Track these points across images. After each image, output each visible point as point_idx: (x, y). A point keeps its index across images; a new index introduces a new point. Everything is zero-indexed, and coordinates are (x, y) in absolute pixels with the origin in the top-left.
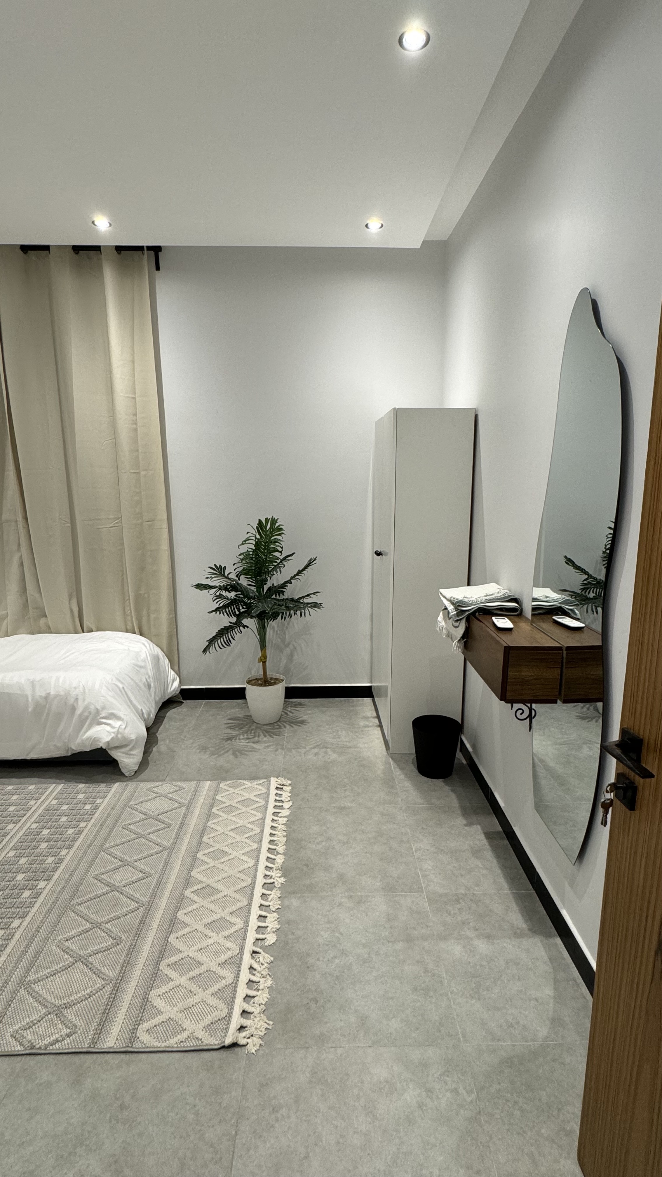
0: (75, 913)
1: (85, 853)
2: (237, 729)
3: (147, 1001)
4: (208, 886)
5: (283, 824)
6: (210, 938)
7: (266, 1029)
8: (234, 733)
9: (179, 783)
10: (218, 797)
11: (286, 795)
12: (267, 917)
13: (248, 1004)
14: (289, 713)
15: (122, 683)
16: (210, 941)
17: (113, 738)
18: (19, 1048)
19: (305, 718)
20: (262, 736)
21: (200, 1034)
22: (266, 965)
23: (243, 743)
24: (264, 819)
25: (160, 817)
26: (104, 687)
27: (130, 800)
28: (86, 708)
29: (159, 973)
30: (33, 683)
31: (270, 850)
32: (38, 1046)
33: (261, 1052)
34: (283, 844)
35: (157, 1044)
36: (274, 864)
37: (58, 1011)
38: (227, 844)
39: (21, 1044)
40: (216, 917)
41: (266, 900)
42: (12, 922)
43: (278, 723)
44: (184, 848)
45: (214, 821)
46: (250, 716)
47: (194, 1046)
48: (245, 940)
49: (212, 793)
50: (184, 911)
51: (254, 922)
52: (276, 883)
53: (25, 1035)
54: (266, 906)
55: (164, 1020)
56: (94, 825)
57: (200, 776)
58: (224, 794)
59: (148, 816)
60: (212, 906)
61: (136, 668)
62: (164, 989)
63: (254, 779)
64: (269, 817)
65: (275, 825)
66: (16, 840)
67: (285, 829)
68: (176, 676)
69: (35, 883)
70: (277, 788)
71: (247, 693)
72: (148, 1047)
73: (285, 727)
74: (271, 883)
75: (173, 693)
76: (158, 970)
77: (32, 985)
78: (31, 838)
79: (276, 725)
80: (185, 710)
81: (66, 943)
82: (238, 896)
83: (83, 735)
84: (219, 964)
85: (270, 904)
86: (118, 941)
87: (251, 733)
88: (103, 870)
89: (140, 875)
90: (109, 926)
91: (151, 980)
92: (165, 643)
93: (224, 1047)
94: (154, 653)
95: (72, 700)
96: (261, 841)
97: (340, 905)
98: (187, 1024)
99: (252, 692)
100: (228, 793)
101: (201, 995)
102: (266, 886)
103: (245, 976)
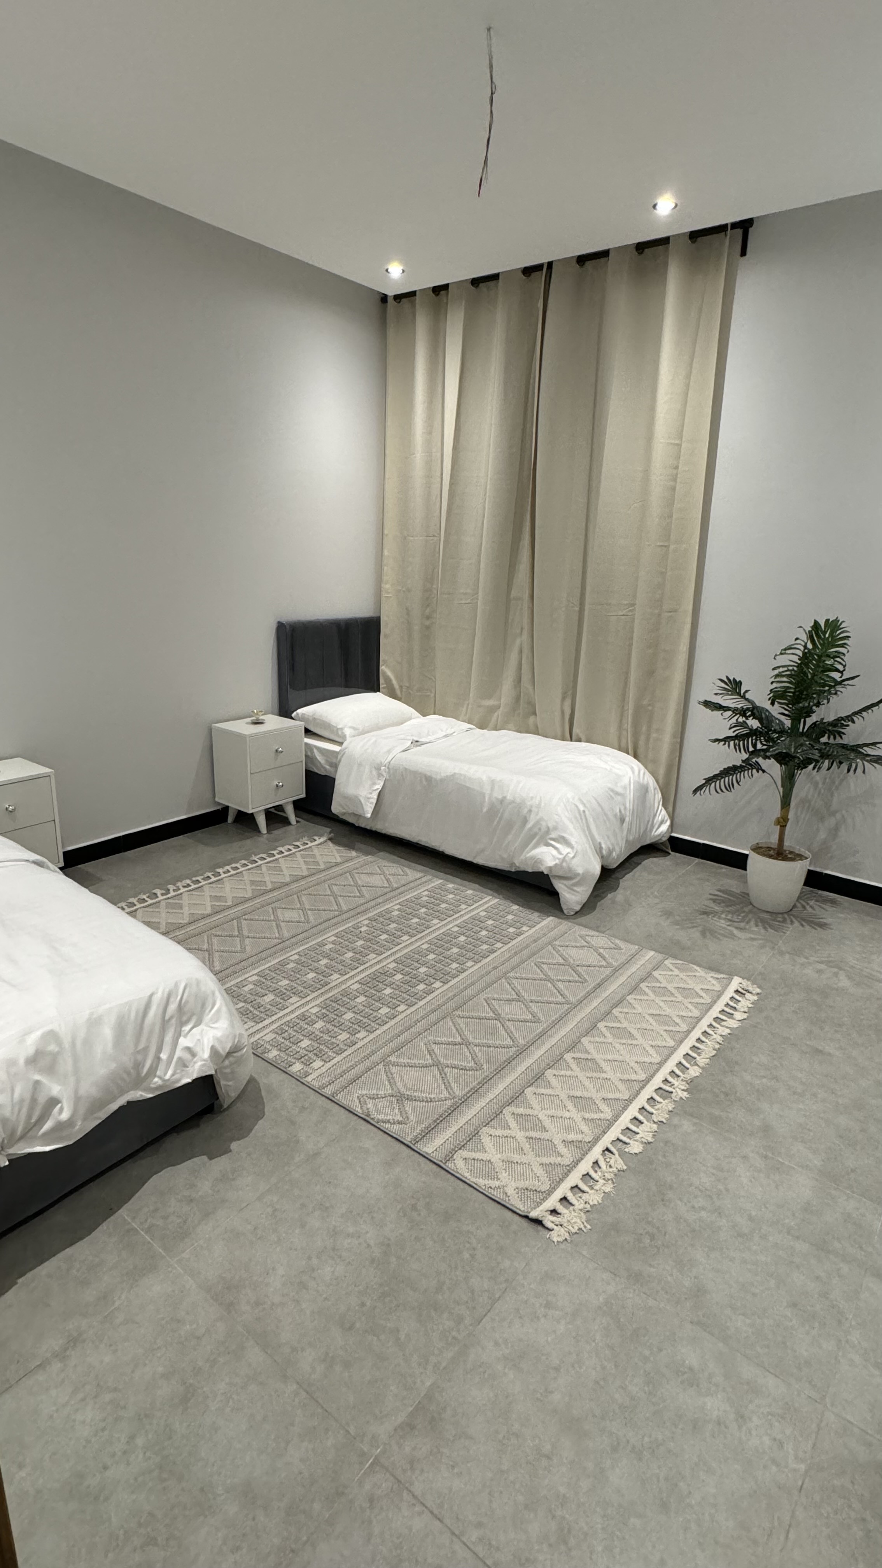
0: (453, 1022)
1: (488, 973)
2: (723, 905)
3: (477, 1133)
4: (593, 1060)
5: (721, 1036)
6: (568, 1111)
7: (580, 1229)
8: (717, 908)
9: (617, 941)
10: (656, 974)
11: (745, 1003)
12: (642, 1123)
13: (574, 1195)
14: (808, 907)
15: (584, 805)
16: (567, 1115)
17: (556, 864)
18: (358, 1110)
19: (829, 920)
20: (752, 923)
21: (510, 1191)
22: (615, 1169)
23: (723, 923)
24: (699, 1019)
25: (579, 968)
26: (562, 804)
27: (555, 939)
28: (538, 823)
29: (501, 1116)
30: (493, 782)
31: (687, 1056)
32: (372, 1117)
33: (562, 1246)
34: (707, 1056)
35: (467, 1175)
36: (684, 1074)
37: (401, 1098)
38: (639, 1027)
39: (361, 1108)
40: (585, 1094)
41: (652, 1106)
42: (399, 1005)
43: (786, 916)
44: (588, 1010)
45: (638, 997)
46: (748, 894)
47: (499, 1198)
48: (604, 1133)
49: (651, 966)
50: (555, 1072)
51: (625, 1120)
52: (673, 1095)
53: (368, 1101)
54: (648, 1112)
55: (485, 1159)
56: (509, 950)
57: (647, 941)
58: (664, 973)
59: (566, 963)
60: (587, 1083)
61: (611, 794)
62: (499, 1132)
63: (712, 970)
64: (708, 1019)
65: (709, 1031)
66: (434, 935)
67: (721, 1042)
68: (667, 817)
69: (432, 980)
70: (737, 991)
71: (750, 862)
72: (458, 1173)
73: (792, 922)
74: (667, 1091)
75: (657, 839)
76: (501, 1112)
77: (391, 1066)
78: (447, 939)
79: (780, 916)
80: (668, 863)
81: (433, 1046)
82: (621, 1086)
83: (528, 853)
84: (564, 1141)
85: (654, 1112)
86: (478, 1067)
87: (739, 915)
88: (496, 996)
89: (530, 1017)
90: (477, 1049)
91: (490, 1117)
92: (662, 771)
93: (526, 1217)
94: (641, 781)
95: (526, 811)
96: (681, 1042)
97: (745, 1158)
98: (504, 1176)
99: (755, 862)
100: (671, 973)
101: (530, 1157)
102: (661, 1091)
103: (585, 1166)
